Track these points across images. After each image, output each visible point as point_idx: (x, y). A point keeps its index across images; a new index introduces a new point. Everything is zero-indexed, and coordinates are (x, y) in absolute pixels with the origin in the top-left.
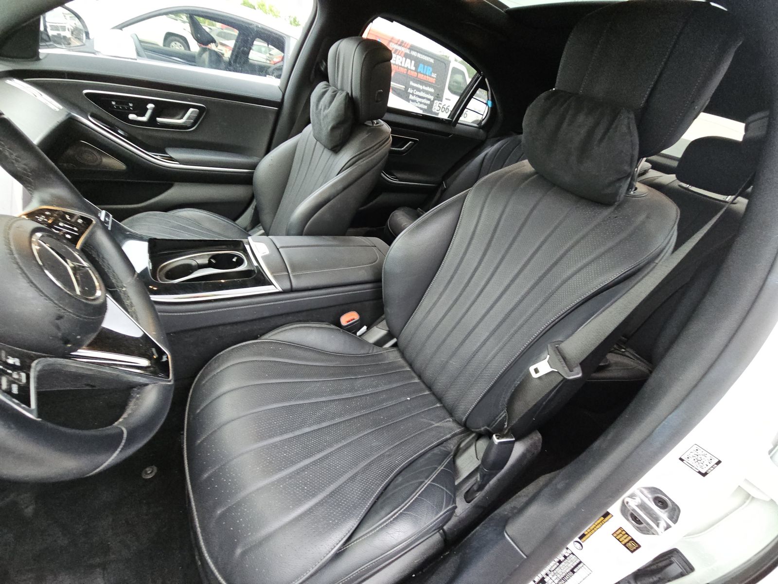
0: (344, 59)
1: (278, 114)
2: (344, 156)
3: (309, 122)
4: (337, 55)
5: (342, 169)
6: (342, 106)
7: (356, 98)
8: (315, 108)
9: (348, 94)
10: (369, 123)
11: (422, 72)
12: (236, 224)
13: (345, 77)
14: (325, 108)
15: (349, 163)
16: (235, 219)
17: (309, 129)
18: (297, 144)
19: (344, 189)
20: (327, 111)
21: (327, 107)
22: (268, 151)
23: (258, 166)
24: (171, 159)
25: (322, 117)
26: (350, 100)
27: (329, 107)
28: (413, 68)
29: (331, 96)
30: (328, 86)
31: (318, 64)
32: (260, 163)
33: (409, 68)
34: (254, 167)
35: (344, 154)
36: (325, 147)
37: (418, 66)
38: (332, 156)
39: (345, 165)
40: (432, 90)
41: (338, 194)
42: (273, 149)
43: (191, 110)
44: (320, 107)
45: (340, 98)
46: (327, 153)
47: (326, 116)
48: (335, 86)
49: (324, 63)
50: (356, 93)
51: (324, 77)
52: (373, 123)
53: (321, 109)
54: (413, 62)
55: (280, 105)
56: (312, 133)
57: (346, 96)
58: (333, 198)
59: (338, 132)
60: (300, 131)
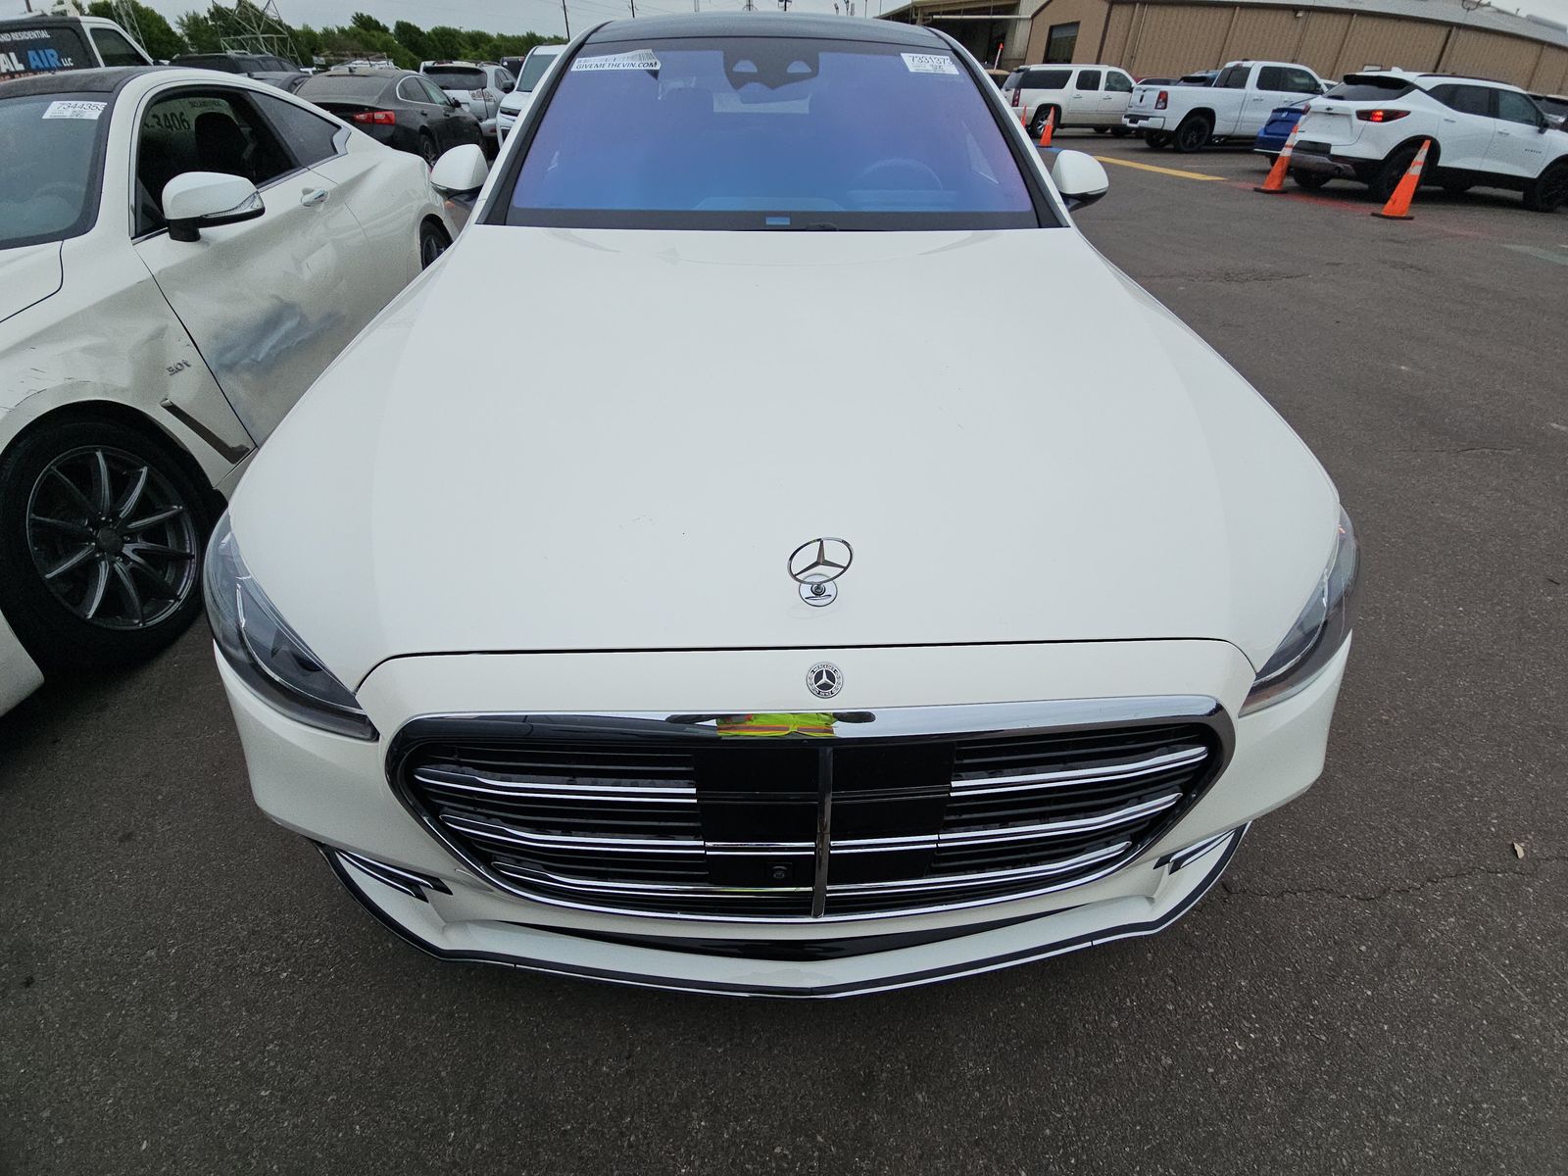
11: (41, 66)
28: (20, 67)
33: (13, 69)
37: (27, 57)
54: (12, 55)
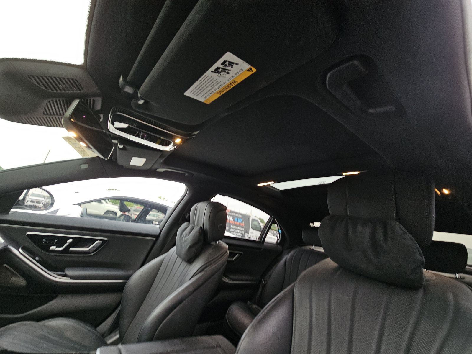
0: (200, 211)
1: (155, 242)
2: (196, 265)
3: (174, 245)
4: (196, 210)
5: (194, 274)
6: (197, 234)
7: (206, 230)
8: (180, 236)
9: (201, 227)
10: (213, 243)
12: (96, 331)
13: (200, 219)
14: (186, 236)
15: (199, 270)
16: (96, 326)
17: (174, 249)
18: (164, 259)
19: (195, 290)
20: (187, 238)
21: (187, 235)
22: (142, 265)
23: (131, 277)
24: (66, 276)
25: (183, 241)
26: (202, 231)
27: (188, 235)
29: (191, 229)
30: (189, 224)
31: (184, 214)
32: (134, 275)
34: (128, 278)
35: (197, 263)
36: (183, 260)
38: (188, 266)
39: (196, 272)
40: (243, 229)
41: (189, 295)
42: (146, 264)
43: (98, 242)
44: (183, 235)
45: (196, 230)
46: (184, 264)
47: (187, 240)
48: (193, 223)
49: (188, 215)
50: (206, 226)
51: (188, 220)
52: (216, 243)
53: (183, 237)
55: (157, 237)
56: (175, 251)
57: (200, 228)
58: (186, 299)
59: (193, 249)
60: (168, 250)
